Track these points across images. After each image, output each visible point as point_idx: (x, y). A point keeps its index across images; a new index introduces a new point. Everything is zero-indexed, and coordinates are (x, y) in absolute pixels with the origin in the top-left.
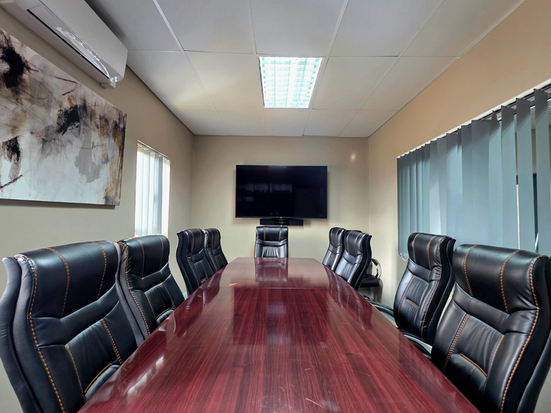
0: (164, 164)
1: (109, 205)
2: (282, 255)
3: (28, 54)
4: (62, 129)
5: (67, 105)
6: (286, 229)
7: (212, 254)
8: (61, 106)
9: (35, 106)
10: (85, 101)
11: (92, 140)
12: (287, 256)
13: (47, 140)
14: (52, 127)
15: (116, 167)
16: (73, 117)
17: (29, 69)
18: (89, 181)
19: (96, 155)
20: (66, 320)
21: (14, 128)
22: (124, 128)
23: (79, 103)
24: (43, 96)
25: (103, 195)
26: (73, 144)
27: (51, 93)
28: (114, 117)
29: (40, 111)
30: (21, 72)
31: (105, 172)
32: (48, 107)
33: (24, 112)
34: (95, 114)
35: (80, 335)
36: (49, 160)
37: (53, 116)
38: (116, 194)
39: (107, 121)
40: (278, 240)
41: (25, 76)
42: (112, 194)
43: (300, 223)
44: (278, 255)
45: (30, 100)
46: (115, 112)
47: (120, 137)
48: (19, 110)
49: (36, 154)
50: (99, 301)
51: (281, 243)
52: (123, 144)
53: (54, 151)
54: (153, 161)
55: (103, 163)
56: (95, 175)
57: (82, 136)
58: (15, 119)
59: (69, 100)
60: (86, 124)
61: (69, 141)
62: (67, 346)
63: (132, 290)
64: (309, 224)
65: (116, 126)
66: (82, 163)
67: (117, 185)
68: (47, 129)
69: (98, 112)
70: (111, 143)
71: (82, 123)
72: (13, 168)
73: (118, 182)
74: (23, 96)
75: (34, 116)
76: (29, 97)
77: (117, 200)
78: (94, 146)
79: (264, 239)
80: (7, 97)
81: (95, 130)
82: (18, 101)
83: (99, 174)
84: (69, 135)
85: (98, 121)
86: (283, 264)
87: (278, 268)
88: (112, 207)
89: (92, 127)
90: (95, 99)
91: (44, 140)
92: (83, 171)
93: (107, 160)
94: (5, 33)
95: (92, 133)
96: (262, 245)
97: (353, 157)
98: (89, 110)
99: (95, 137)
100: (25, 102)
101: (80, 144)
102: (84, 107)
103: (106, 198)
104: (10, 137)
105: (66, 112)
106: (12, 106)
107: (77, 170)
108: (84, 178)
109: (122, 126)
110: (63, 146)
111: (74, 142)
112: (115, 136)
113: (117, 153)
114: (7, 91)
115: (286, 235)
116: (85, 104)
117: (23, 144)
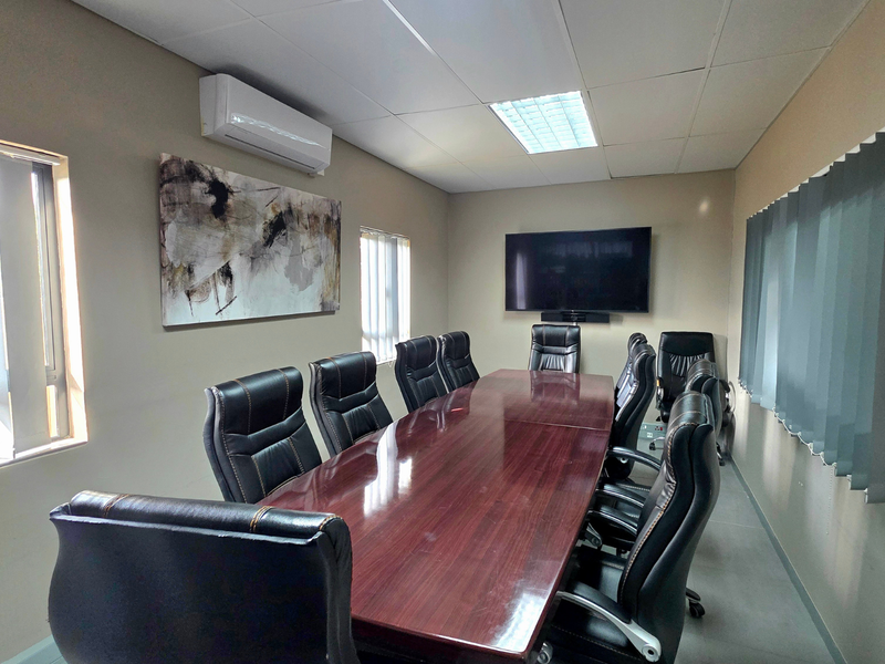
0: (399, 246)
1: (327, 310)
2: (569, 369)
3: (230, 179)
4: (269, 241)
5: (271, 216)
6: (577, 330)
7: (452, 366)
8: (265, 219)
9: (242, 227)
10: (289, 204)
11: (301, 244)
12: (577, 369)
13: (255, 257)
14: (258, 242)
15: (331, 268)
16: (278, 226)
17: (232, 192)
18: (302, 288)
19: (308, 259)
20: (253, 437)
21: (225, 254)
22: (339, 219)
23: (283, 208)
24: (248, 215)
25: (318, 301)
26: (281, 254)
27: (255, 209)
28: (325, 210)
29: (246, 230)
30: (226, 198)
31: (319, 277)
32: (253, 224)
33: (232, 236)
34: (302, 214)
35: (266, 449)
36: (258, 278)
37: (259, 231)
38: (334, 297)
39: (316, 218)
40: (564, 346)
41: (230, 201)
42: (330, 299)
43: (605, 320)
44: (563, 367)
45: (236, 223)
46: (326, 204)
47: (335, 231)
48: (228, 236)
49: (246, 273)
50: (285, 422)
51: (569, 350)
52: (339, 238)
53: (263, 266)
54: (383, 247)
55: (316, 266)
56: (308, 281)
57: (291, 243)
58: (225, 246)
59: (273, 209)
60: (292, 229)
61: (277, 252)
62: (253, 456)
63: (328, 411)
64: (620, 320)
65: (329, 219)
66: (292, 273)
67: (334, 287)
68: (255, 246)
69: (306, 210)
70: (324, 243)
71: (288, 228)
72: (228, 292)
73: (335, 284)
74: (230, 221)
75: (241, 237)
76: (234, 220)
77: (336, 304)
78: (303, 250)
79: (543, 343)
80: (217, 227)
81: (303, 233)
82: (226, 227)
83: (312, 279)
84: (276, 246)
85: (306, 222)
86: (572, 381)
87: (563, 386)
88: (333, 312)
89: (300, 230)
90: (301, 198)
91: (252, 259)
92: (294, 280)
93: (320, 262)
94: (209, 167)
95: (301, 236)
96: (541, 352)
97: (704, 207)
98: (295, 213)
99: (305, 239)
100: (232, 226)
101: (289, 252)
102: (290, 211)
103: (323, 304)
104: (223, 264)
105: (271, 223)
106: (221, 234)
107: (288, 280)
108: (296, 287)
109: (335, 218)
110: (271, 259)
111: (282, 253)
112: (327, 231)
113: (332, 251)
114: (216, 221)
115: (576, 339)
116: (290, 207)
117: (234, 268)
